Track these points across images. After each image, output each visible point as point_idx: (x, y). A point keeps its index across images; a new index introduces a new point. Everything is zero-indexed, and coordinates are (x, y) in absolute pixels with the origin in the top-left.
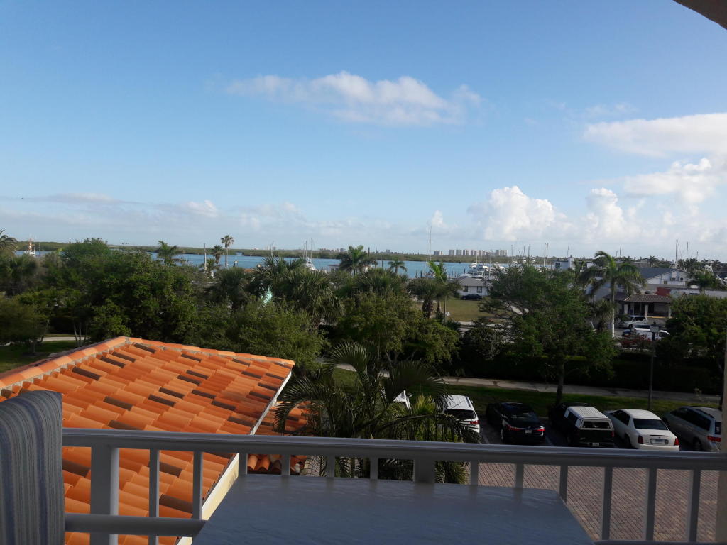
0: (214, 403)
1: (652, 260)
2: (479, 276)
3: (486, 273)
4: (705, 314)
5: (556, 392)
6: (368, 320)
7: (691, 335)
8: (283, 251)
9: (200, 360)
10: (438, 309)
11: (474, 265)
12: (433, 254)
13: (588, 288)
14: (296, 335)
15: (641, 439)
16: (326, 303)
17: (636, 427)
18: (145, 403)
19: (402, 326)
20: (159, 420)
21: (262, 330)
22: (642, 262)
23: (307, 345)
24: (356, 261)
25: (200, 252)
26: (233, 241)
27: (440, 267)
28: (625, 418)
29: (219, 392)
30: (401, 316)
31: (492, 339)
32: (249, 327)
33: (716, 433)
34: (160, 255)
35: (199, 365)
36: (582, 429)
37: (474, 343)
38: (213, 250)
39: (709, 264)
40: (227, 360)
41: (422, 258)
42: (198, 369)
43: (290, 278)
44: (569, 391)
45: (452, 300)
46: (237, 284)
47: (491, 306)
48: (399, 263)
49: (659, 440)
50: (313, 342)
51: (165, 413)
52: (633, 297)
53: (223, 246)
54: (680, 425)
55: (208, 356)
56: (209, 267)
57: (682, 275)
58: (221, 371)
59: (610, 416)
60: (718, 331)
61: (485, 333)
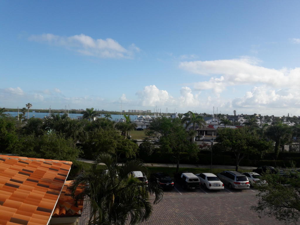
0: (38, 185)
1: (205, 114)
2: (142, 121)
3: (144, 120)
4: (230, 135)
5: (176, 167)
6: (100, 141)
7: (226, 143)
8: (55, 110)
9: (28, 164)
10: (128, 135)
11: (139, 116)
12: (122, 111)
13: (185, 125)
14: (67, 149)
15: (210, 185)
16: (80, 134)
17: (208, 180)
18: (3, 187)
19: (115, 143)
20: (12, 196)
21: (51, 147)
22: (201, 115)
23: (73, 153)
24: (91, 115)
25: (16, 110)
26: (32, 106)
27: (128, 117)
28: (204, 177)
29: (40, 179)
30: (115, 138)
31: (151, 147)
32: (45, 145)
33: (237, 181)
35: (28, 166)
36: (188, 182)
37: (143, 149)
38: (22, 110)
39: (225, 116)
40: (41, 163)
41: (118, 113)
42: (27, 168)
43: (63, 123)
44: (181, 166)
45: (134, 131)
46: (37, 126)
47: (150, 133)
48: (109, 115)
49: (217, 185)
50: (75, 152)
51: (15, 191)
52: (202, 129)
53: (27, 108)
54: (223, 178)
55: (32, 161)
56: (20, 117)
57: (217, 120)
58: (39, 168)
59: (198, 176)
60: (235, 141)
61: (148, 144)
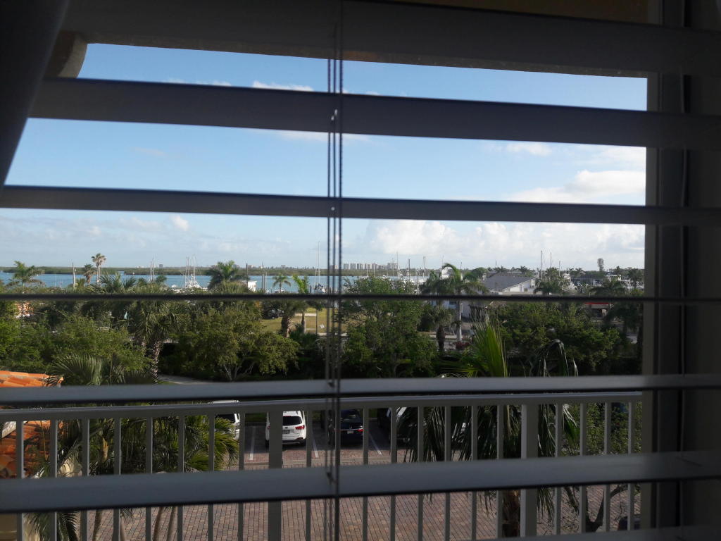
1: (522, 269)
6: (201, 335)
10: (303, 321)
19: (236, 340)
22: (513, 272)
24: (227, 276)
26: (105, 259)
27: (304, 281)
30: (238, 330)
34: (16, 276)
38: (83, 269)
48: (284, 278)
53: (94, 265)
